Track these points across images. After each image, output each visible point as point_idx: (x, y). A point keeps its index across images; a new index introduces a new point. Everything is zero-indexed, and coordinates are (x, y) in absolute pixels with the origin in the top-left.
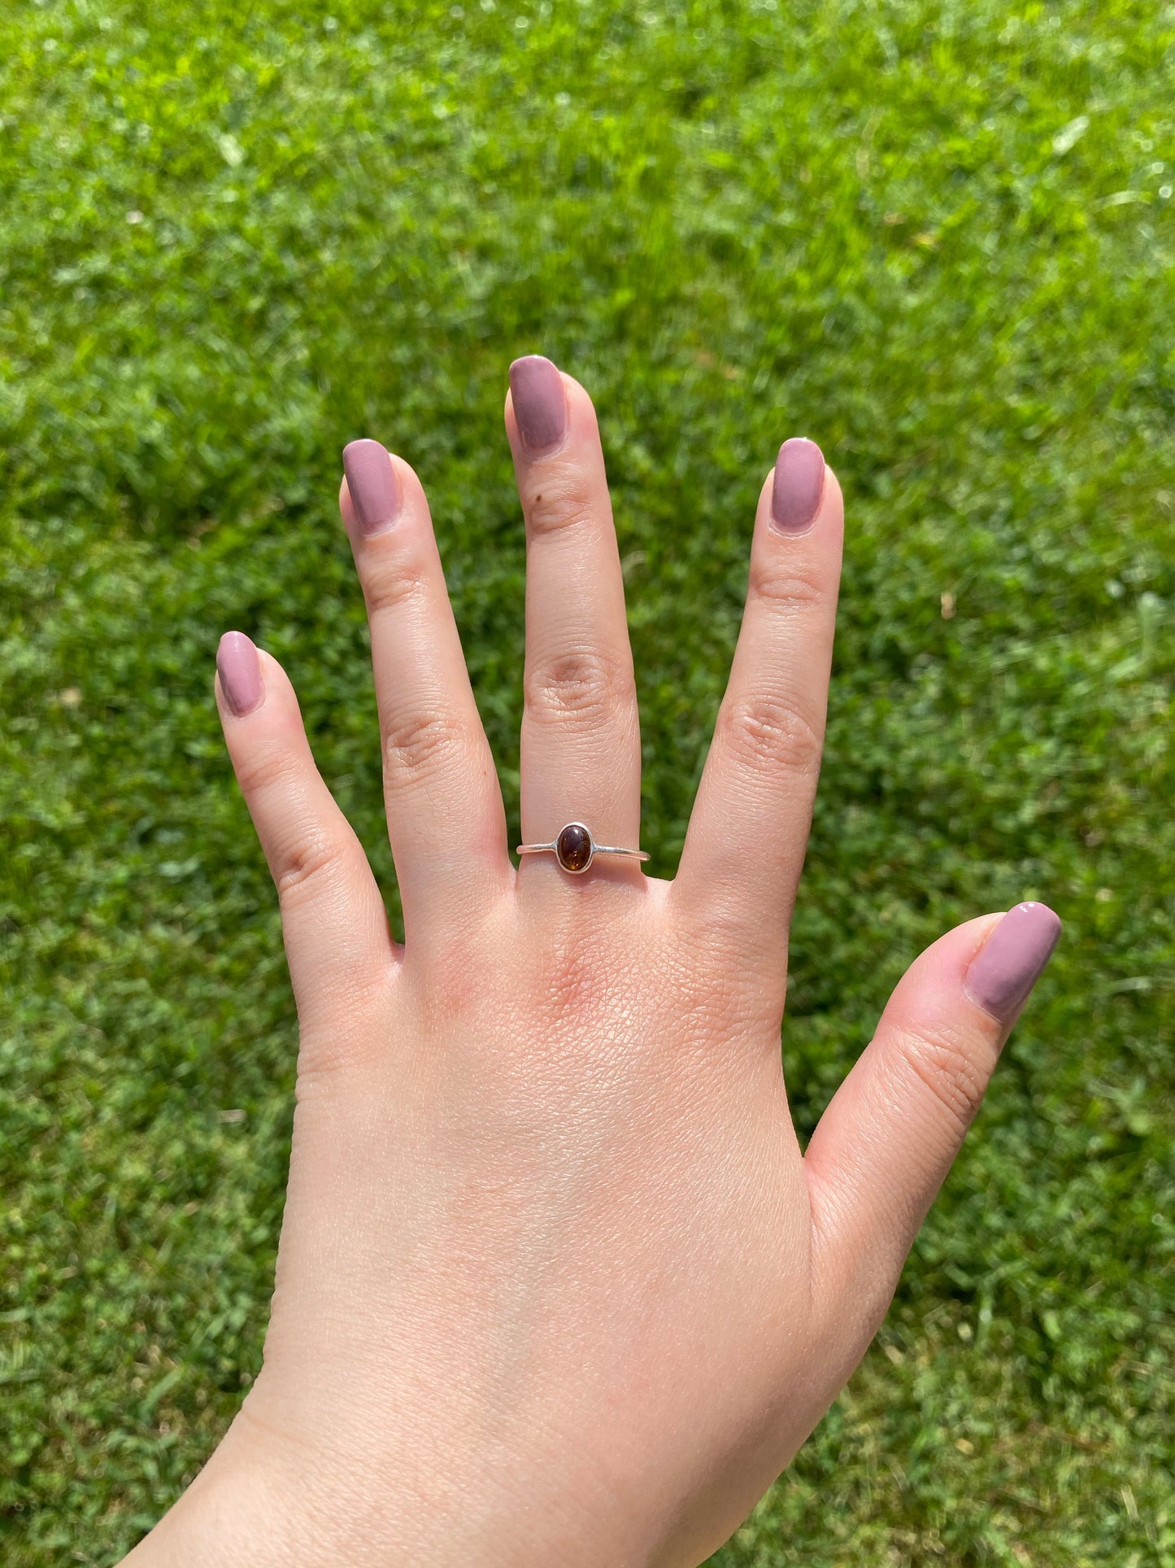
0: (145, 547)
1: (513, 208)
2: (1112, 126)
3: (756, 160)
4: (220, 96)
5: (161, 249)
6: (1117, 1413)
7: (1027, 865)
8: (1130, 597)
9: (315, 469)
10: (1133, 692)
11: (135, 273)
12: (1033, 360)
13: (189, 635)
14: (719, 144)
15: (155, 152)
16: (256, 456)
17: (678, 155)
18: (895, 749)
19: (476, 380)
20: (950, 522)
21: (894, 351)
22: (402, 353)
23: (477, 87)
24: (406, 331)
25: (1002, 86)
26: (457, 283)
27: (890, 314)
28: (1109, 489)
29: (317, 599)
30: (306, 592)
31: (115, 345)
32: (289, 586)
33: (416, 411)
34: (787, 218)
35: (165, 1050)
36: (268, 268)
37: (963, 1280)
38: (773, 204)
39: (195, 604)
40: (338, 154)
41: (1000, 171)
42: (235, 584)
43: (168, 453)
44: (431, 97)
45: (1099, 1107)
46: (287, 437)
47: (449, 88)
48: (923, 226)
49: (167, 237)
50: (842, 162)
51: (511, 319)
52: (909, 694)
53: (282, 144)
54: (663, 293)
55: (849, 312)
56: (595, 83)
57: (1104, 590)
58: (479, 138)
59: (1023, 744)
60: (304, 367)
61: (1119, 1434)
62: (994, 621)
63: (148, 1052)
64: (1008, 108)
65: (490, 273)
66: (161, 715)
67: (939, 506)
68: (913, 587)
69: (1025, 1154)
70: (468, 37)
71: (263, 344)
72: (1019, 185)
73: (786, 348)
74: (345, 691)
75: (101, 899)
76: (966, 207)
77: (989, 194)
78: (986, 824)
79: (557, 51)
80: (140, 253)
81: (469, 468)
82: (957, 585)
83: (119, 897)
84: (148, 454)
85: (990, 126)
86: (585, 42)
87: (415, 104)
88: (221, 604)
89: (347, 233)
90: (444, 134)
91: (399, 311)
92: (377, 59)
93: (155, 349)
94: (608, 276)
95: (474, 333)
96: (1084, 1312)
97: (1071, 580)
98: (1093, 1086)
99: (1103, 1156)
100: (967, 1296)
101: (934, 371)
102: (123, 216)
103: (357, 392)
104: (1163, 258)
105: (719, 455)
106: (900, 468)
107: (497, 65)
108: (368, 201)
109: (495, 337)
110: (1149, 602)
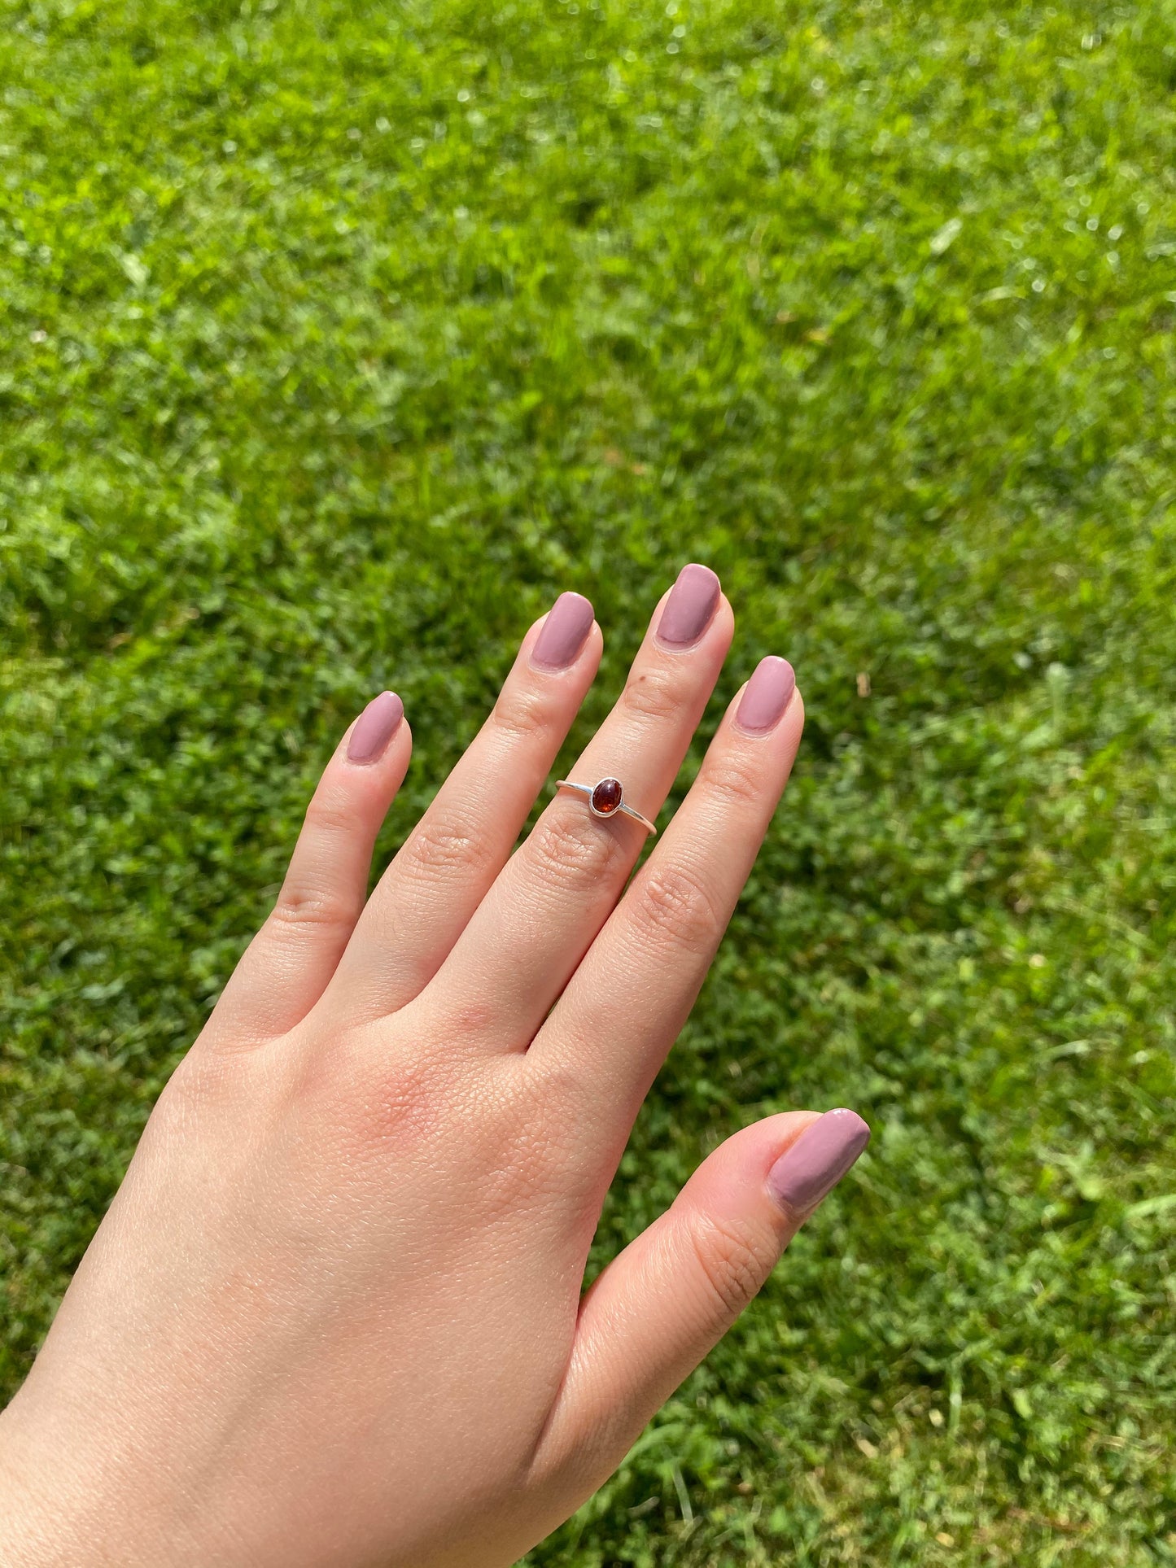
0: (59, 663)
1: (417, 316)
2: (983, 228)
3: (651, 265)
4: (122, 218)
5: (66, 366)
6: (1094, 1491)
7: (960, 936)
8: (1037, 668)
9: (231, 577)
10: (1047, 759)
11: (39, 390)
12: (929, 445)
13: (107, 750)
14: (614, 251)
15: (58, 273)
16: (169, 567)
17: (576, 263)
18: (822, 827)
19: (390, 485)
20: (860, 604)
21: (795, 442)
22: (314, 461)
23: (377, 203)
24: (316, 439)
25: (878, 192)
26: (364, 392)
27: (789, 408)
28: (1008, 567)
29: (235, 707)
30: (225, 699)
31: (22, 461)
32: (208, 694)
33: (331, 517)
34: (684, 318)
35: (95, 1182)
36: (175, 382)
37: (932, 1365)
38: (671, 305)
39: (113, 718)
40: (242, 271)
41: (883, 270)
42: (152, 696)
43: (77, 566)
44: (332, 213)
45: (1050, 1175)
46: (201, 547)
47: (349, 204)
48: (815, 323)
49: (71, 354)
50: (733, 265)
51: (420, 424)
52: (833, 771)
53: (186, 263)
54: (569, 394)
55: (750, 407)
56: (492, 197)
57: (1012, 662)
58: (385, 252)
59: (947, 816)
60: (215, 477)
61: (1098, 1511)
62: (909, 697)
63: (74, 1185)
64: (885, 212)
65: (398, 379)
66: (80, 832)
67: (848, 589)
68: (828, 668)
69: (982, 1228)
70: (365, 156)
71: (174, 455)
72: (902, 283)
73: (691, 444)
74: (269, 798)
75: (21, 1028)
76: (854, 304)
77: (875, 292)
78: (917, 897)
79: (452, 169)
80: (44, 371)
81: (387, 570)
82: (870, 666)
83: (44, 1023)
84: (57, 570)
85: (870, 229)
86: (479, 160)
87: (316, 221)
88: (139, 716)
89: (253, 345)
90: (347, 248)
91: (308, 420)
92: (278, 179)
93: (63, 465)
94: (515, 380)
95: (385, 439)
96: (1052, 1387)
97: (980, 655)
98: (1043, 1153)
99: (1058, 1224)
100: (936, 1381)
101: (834, 461)
102: (25, 335)
103: (270, 500)
104: (1041, 348)
105: (634, 548)
106: (808, 554)
107: (398, 181)
108: (274, 314)
109: (406, 441)
110: (1056, 671)
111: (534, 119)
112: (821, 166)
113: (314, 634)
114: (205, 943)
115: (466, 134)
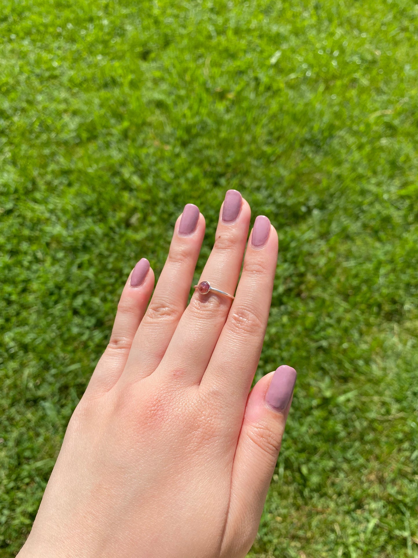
1: (84, 96)
2: (289, 54)
3: (170, 73)
6: (331, 497)
7: (283, 308)
8: (309, 211)
9: (16, 196)
10: (313, 243)
12: (271, 133)
14: (157, 69)
17: (142, 73)
19: (75, 158)
20: (247, 192)
21: (223, 135)
22: (47, 151)
23: (69, 56)
24: (47, 144)
25: (252, 43)
26: (65, 126)
27: (219, 122)
28: (299, 175)
29: (19, 243)
30: (15, 241)
32: (8, 239)
33: (53, 172)
34: (183, 92)
38: (177, 87)
40: (18, 83)
41: (254, 71)
44: (52, 60)
45: (314, 390)
46: (4, 185)
47: (58, 56)
48: (229, 92)
50: (199, 72)
51: (84, 135)
54: (140, 122)
55: (206, 123)
56: (112, 51)
57: (300, 210)
58: (72, 73)
60: (10, 160)
61: (332, 505)
64: (254, 50)
65: (77, 120)
67: (242, 187)
70: (64, 38)
72: (260, 75)
73: (186, 137)
74: (32, 276)
76: (242, 84)
77: (251, 79)
79: (97, 41)
81: (73, 190)
85: (249, 57)
86: (107, 38)
87: (45, 63)
89: (23, 110)
90: (57, 72)
91: (44, 137)
92: (31, 48)
94: (119, 117)
95: (72, 142)
96: (316, 463)
97: (289, 208)
98: (313, 382)
99: (318, 407)
101: (237, 141)
103: (30, 167)
104: (310, 96)
105: (164, 176)
106: (228, 175)
107: (75, 47)
108: (31, 98)
109: (80, 143)
110: (316, 212)
111: (127, 21)
112: (230, 33)
113: (47, 215)
114: (10, 329)
115: (101, 28)
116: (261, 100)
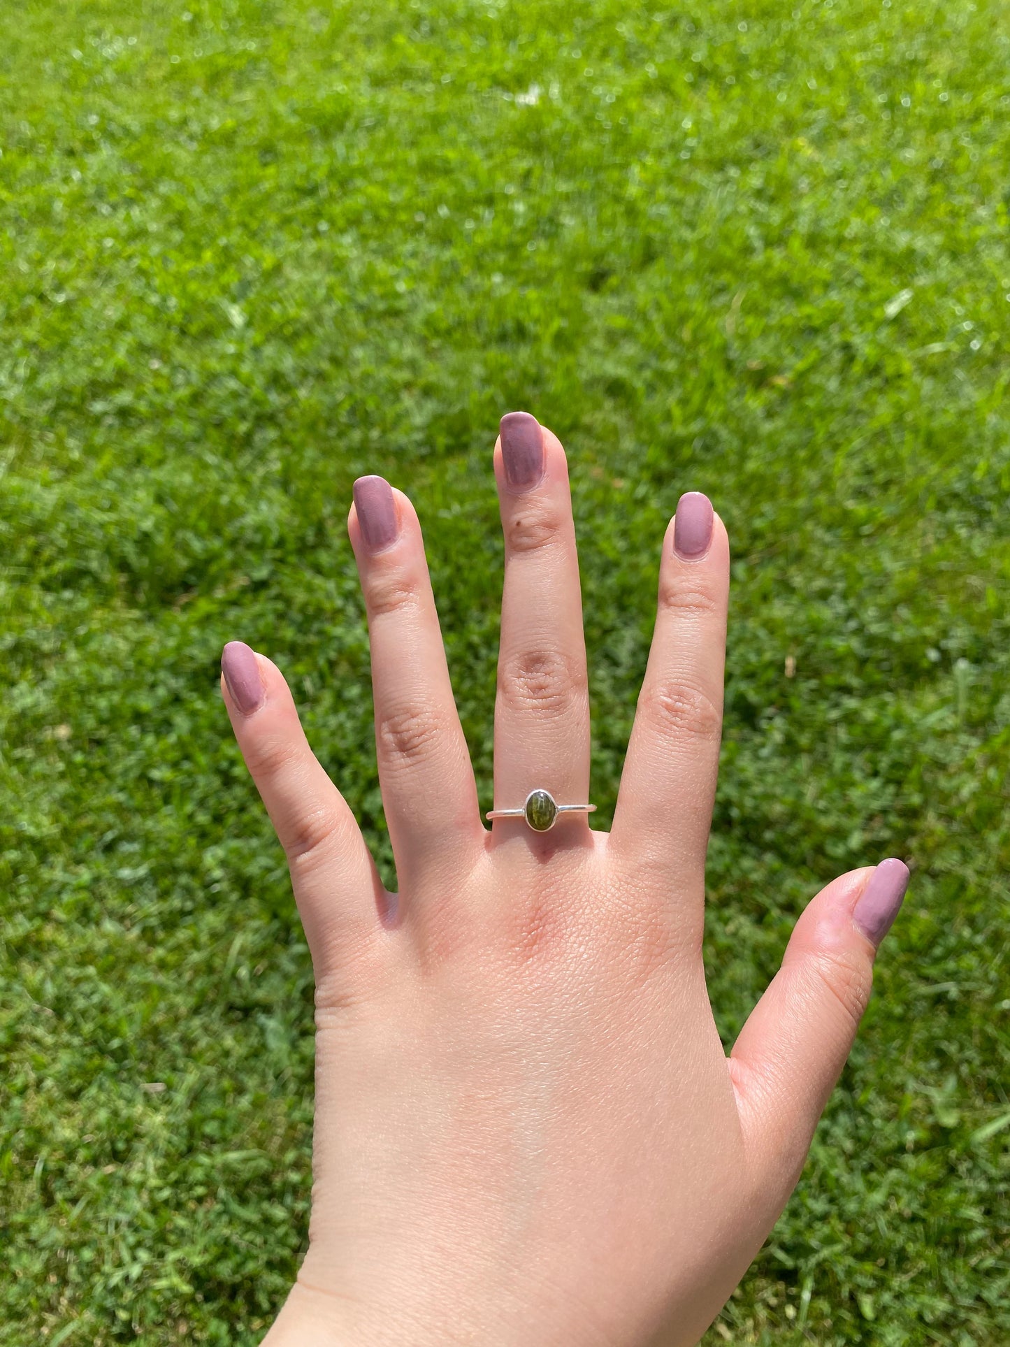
0: (136, 613)
1: (453, 357)
2: (932, 297)
3: (647, 322)
4: (231, 278)
5: (173, 387)
8: (946, 661)
9: (279, 553)
10: (949, 739)
11: (151, 404)
12: (869, 472)
13: (164, 683)
14: (621, 310)
15: (179, 318)
16: (233, 543)
17: (585, 319)
18: (743, 785)
19: (413, 488)
20: (795, 600)
21: (751, 466)
22: (356, 466)
23: (432, 271)
24: (359, 450)
25: (847, 268)
26: (402, 416)
27: (748, 438)
28: (929, 576)
31: (131, 458)
34: (671, 366)
35: (102, 1027)
36: (255, 402)
37: (789, 1262)
38: (659, 353)
39: (171, 658)
40: (319, 319)
41: (843, 329)
42: (204, 643)
43: (160, 539)
44: (396, 277)
45: (912, 1102)
46: (258, 529)
47: (409, 270)
48: (779, 371)
49: (180, 378)
50: (712, 324)
51: (442, 441)
52: (758, 739)
53: (276, 310)
54: (567, 422)
55: (714, 435)
56: (524, 267)
57: (925, 656)
58: (433, 307)
59: (853, 784)
60: (277, 477)
62: (830, 680)
63: (87, 1027)
64: (850, 284)
65: (431, 406)
66: (132, 746)
67: (786, 588)
68: (759, 652)
69: (848, 1145)
70: (428, 235)
71: (246, 459)
72: (857, 340)
73: (664, 465)
75: (67, 898)
76: (812, 356)
77: (835, 347)
78: (819, 850)
79: (496, 246)
80: (157, 390)
82: (799, 651)
83: (83, 895)
84: (144, 543)
85: (834, 297)
86: (518, 239)
87: (381, 282)
88: (192, 658)
89: (321, 376)
90: (402, 304)
91: (356, 436)
92: (356, 251)
93: (160, 463)
95: (414, 452)
96: (897, 1295)
97: (899, 648)
98: (910, 1084)
99: (919, 1148)
100: (791, 1277)
101: (784, 481)
102: (146, 365)
103: (317, 495)
104: (973, 395)
105: (604, 545)
106: (754, 558)
107: (448, 254)
108: (340, 353)
109: (430, 456)
110: (962, 665)
111: (565, 207)
112: (796, 244)
113: (339, 603)
114: (217, 841)
115: (510, 217)
116: (853, 395)
